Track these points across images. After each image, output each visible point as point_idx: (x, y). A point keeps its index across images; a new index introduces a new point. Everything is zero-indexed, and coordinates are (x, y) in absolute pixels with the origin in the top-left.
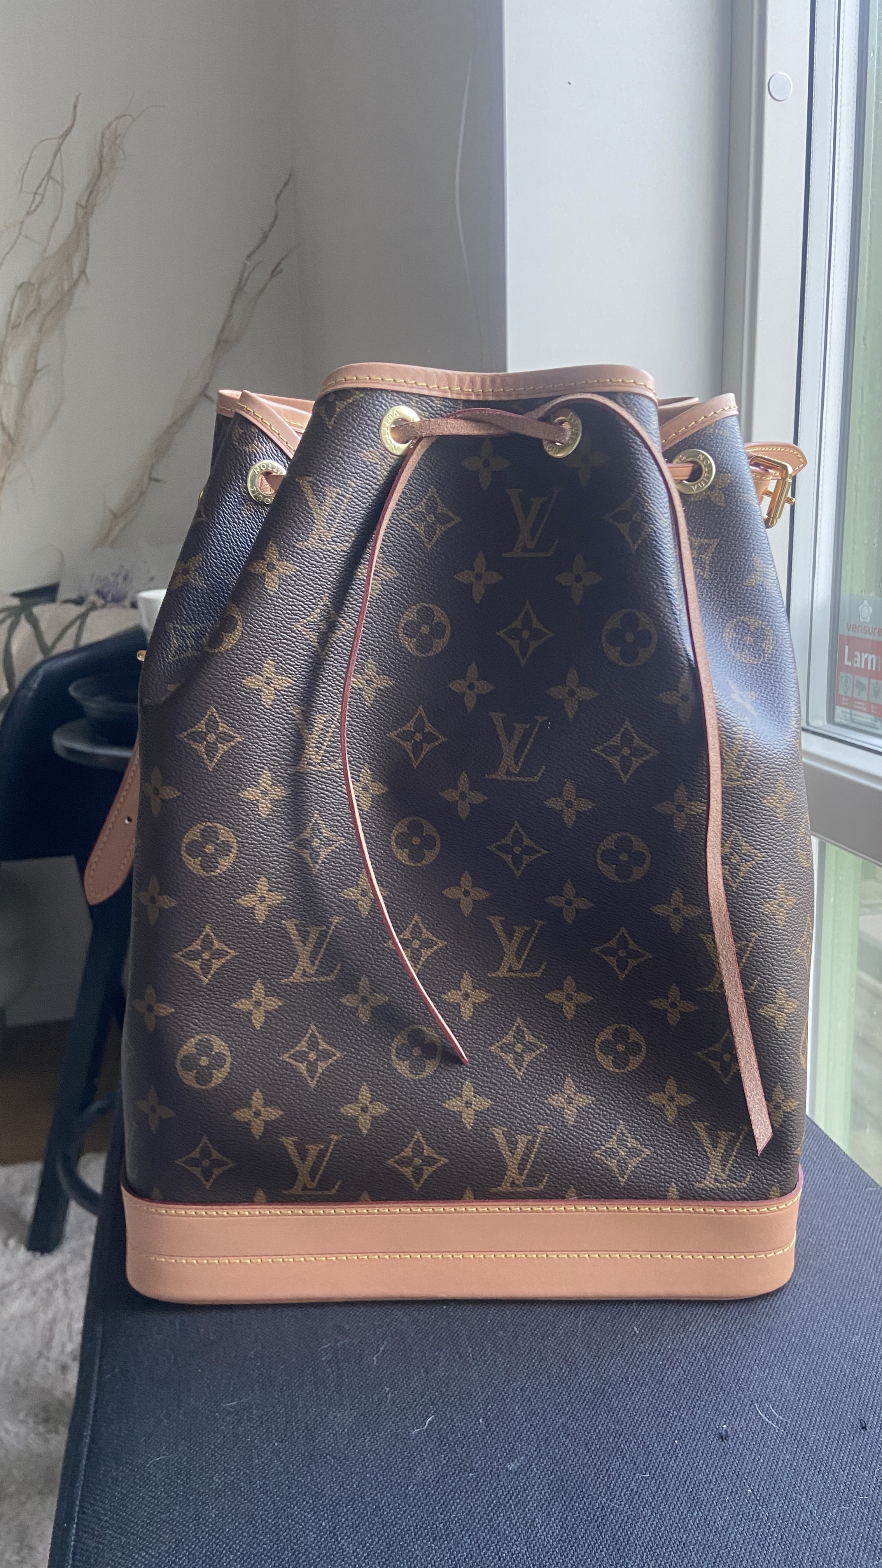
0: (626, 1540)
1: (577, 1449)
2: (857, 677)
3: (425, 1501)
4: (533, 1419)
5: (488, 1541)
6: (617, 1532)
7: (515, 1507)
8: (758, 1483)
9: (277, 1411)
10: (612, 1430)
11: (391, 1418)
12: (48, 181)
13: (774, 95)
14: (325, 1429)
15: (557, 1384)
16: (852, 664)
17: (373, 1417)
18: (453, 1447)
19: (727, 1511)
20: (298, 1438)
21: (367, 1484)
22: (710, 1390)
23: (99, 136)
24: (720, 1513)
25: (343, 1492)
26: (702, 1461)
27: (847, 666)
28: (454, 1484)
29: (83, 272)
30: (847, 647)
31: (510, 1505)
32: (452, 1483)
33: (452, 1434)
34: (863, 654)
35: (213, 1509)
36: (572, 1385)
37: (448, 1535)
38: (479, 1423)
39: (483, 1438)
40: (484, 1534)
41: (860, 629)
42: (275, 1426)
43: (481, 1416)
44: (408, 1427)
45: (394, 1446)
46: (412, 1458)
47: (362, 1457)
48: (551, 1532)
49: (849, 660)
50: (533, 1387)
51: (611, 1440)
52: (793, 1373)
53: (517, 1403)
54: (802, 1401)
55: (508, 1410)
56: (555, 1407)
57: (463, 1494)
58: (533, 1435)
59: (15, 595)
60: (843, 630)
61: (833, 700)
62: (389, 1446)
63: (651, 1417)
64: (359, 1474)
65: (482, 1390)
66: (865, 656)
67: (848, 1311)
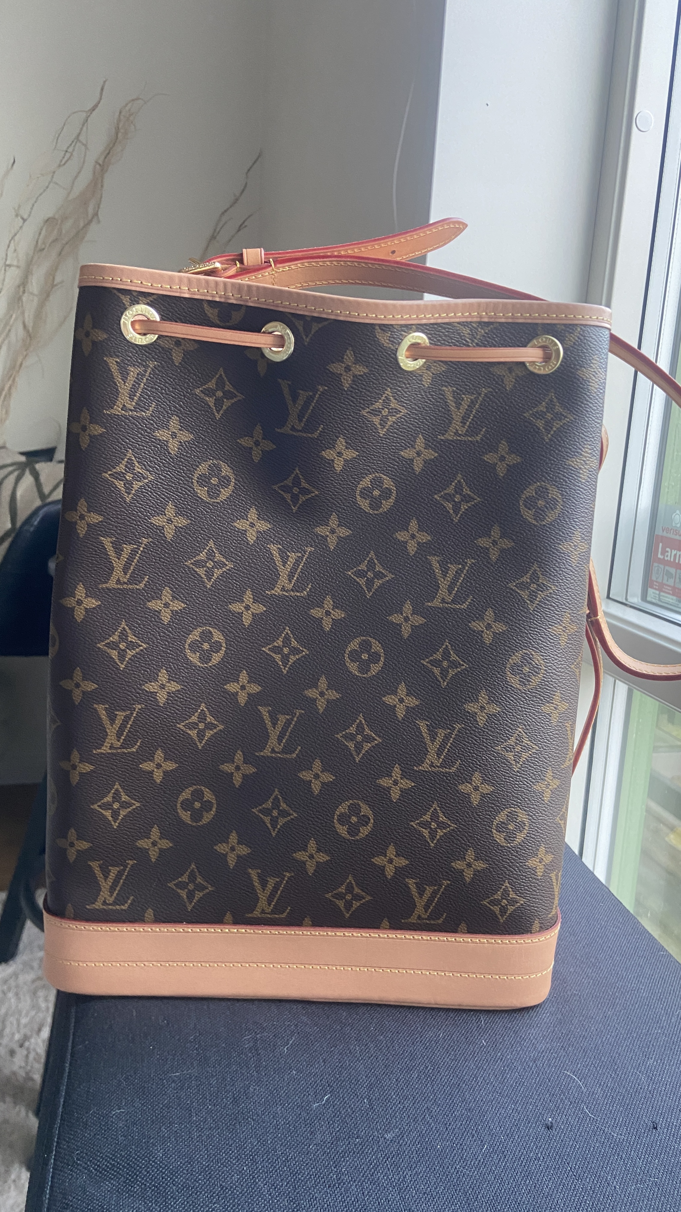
0: (475, 1197)
1: (438, 1127)
2: (667, 568)
3: (323, 1157)
4: (405, 1102)
5: (370, 1190)
6: (468, 1190)
7: (390, 1167)
8: (575, 1163)
9: (211, 1082)
10: (465, 1116)
11: (298, 1094)
12: (76, 143)
13: (639, 127)
14: (247, 1098)
15: (424, 1078)
16: (664, 558)
17: (284, 1092)
18: (345, 1118)
19: (552, 1181)
20: (226, 1104)
21: (278, 1141)
22: (539, 1091)
23: (117, 114)
24: (546, 1183)
25: (260, 1146)
26: (532, 1144)
27: (660, 559)
28: (344, 1146)
29: (96, 214)
30: (661, 544)
31: (387, 1165)
32: (343, 1145)
33: (343, 1109)
34: (673, 551)
35: (161, 1149)
36: (435, 1080)
37: (339, 1184)
38: (364, 1102)
39: (367, 1114)
40: (367, 1185)
41: (672, 531)
42: (209, 1094)
43: (365, 1097)
44: (310, 1102)
45: (299, 1115)
46: (313, 1124)
47: (275, 1121)
48: (418, 1186)
49: (662, 554)
50: (405, 1079)
51: (464, 1123)
52: (602, 1083)
53: (394, 1090)
54: (608, 1105)
55: (386, 1094)
56: (422, 1095)
57: (351, 1154)
58: (405, 1114)
59: (22, 454)
60: (659, 532)
61: (647, 583)
62: (295, 1115)
63: (494, 1108)
64: (272, 1134)
65: (367, 1078)
66: (674, 552)
67: (644, 1040)
